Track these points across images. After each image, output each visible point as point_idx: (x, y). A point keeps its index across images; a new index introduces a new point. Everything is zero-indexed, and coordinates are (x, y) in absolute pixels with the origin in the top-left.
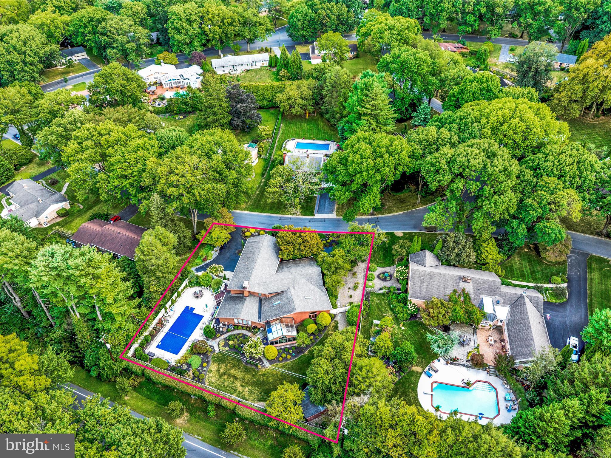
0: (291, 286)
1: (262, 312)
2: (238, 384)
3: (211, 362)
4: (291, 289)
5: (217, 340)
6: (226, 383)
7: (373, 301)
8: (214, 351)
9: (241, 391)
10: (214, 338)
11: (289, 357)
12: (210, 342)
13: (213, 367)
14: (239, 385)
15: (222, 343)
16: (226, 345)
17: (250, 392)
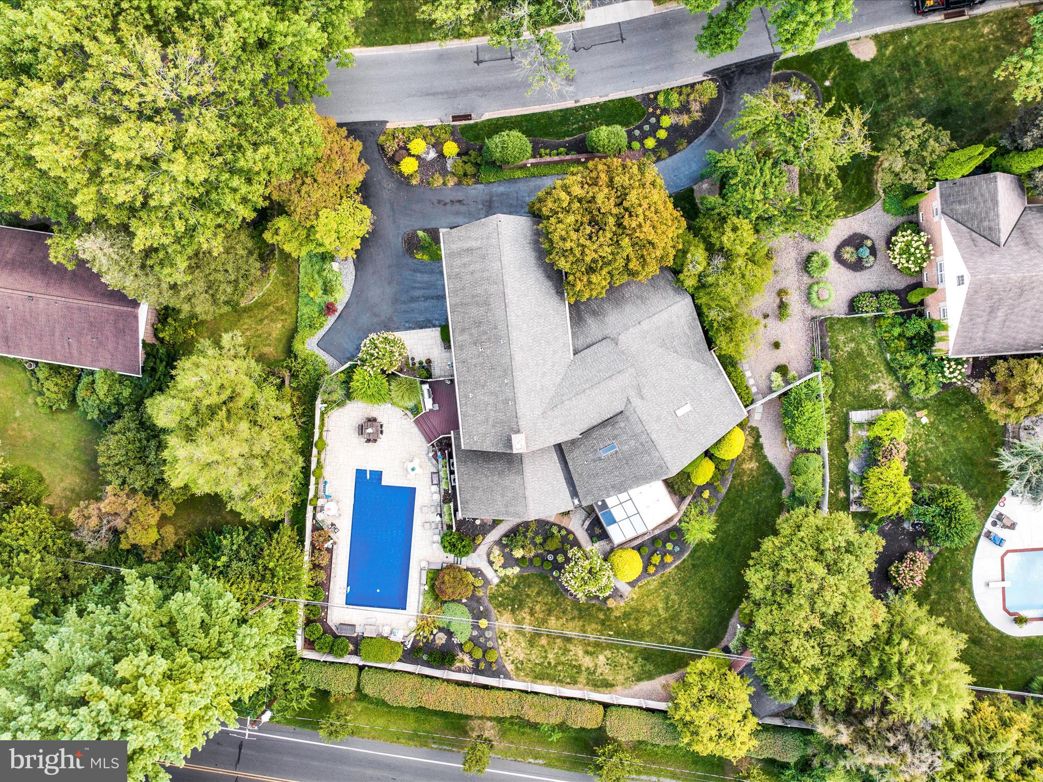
0: (632, 393)
1: (575, 477)
2: (577, 651)
3: (494, 612)
4: (636, 401)
5: (483, 549)
6: (551, 656)
7: (837, 348)
8: (487, 582)
9: (591, 665)
10: (473, 547)
11: (669, 559)
12: (467, 562)
13: (504, 622)
14: (580, 653)
15: (499, 561)
16: (509, 561)
17: (614, 665)
